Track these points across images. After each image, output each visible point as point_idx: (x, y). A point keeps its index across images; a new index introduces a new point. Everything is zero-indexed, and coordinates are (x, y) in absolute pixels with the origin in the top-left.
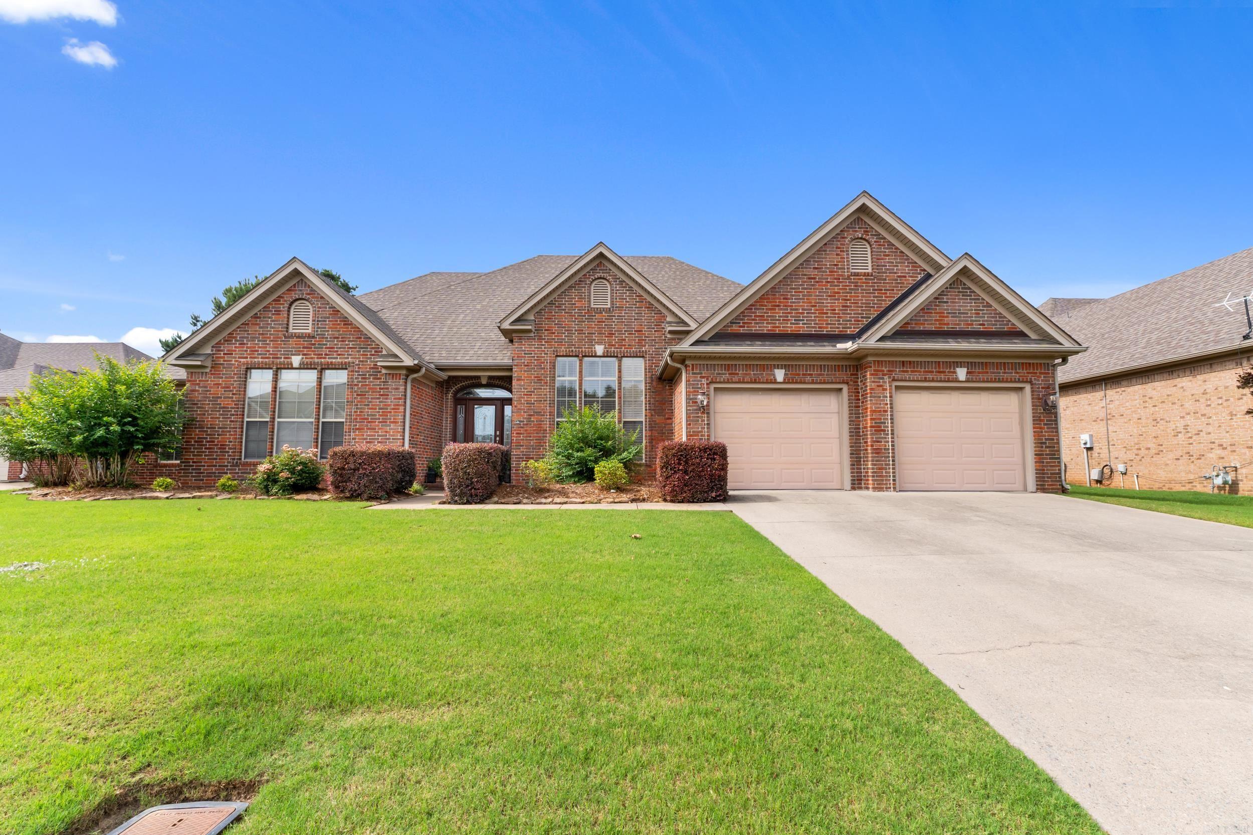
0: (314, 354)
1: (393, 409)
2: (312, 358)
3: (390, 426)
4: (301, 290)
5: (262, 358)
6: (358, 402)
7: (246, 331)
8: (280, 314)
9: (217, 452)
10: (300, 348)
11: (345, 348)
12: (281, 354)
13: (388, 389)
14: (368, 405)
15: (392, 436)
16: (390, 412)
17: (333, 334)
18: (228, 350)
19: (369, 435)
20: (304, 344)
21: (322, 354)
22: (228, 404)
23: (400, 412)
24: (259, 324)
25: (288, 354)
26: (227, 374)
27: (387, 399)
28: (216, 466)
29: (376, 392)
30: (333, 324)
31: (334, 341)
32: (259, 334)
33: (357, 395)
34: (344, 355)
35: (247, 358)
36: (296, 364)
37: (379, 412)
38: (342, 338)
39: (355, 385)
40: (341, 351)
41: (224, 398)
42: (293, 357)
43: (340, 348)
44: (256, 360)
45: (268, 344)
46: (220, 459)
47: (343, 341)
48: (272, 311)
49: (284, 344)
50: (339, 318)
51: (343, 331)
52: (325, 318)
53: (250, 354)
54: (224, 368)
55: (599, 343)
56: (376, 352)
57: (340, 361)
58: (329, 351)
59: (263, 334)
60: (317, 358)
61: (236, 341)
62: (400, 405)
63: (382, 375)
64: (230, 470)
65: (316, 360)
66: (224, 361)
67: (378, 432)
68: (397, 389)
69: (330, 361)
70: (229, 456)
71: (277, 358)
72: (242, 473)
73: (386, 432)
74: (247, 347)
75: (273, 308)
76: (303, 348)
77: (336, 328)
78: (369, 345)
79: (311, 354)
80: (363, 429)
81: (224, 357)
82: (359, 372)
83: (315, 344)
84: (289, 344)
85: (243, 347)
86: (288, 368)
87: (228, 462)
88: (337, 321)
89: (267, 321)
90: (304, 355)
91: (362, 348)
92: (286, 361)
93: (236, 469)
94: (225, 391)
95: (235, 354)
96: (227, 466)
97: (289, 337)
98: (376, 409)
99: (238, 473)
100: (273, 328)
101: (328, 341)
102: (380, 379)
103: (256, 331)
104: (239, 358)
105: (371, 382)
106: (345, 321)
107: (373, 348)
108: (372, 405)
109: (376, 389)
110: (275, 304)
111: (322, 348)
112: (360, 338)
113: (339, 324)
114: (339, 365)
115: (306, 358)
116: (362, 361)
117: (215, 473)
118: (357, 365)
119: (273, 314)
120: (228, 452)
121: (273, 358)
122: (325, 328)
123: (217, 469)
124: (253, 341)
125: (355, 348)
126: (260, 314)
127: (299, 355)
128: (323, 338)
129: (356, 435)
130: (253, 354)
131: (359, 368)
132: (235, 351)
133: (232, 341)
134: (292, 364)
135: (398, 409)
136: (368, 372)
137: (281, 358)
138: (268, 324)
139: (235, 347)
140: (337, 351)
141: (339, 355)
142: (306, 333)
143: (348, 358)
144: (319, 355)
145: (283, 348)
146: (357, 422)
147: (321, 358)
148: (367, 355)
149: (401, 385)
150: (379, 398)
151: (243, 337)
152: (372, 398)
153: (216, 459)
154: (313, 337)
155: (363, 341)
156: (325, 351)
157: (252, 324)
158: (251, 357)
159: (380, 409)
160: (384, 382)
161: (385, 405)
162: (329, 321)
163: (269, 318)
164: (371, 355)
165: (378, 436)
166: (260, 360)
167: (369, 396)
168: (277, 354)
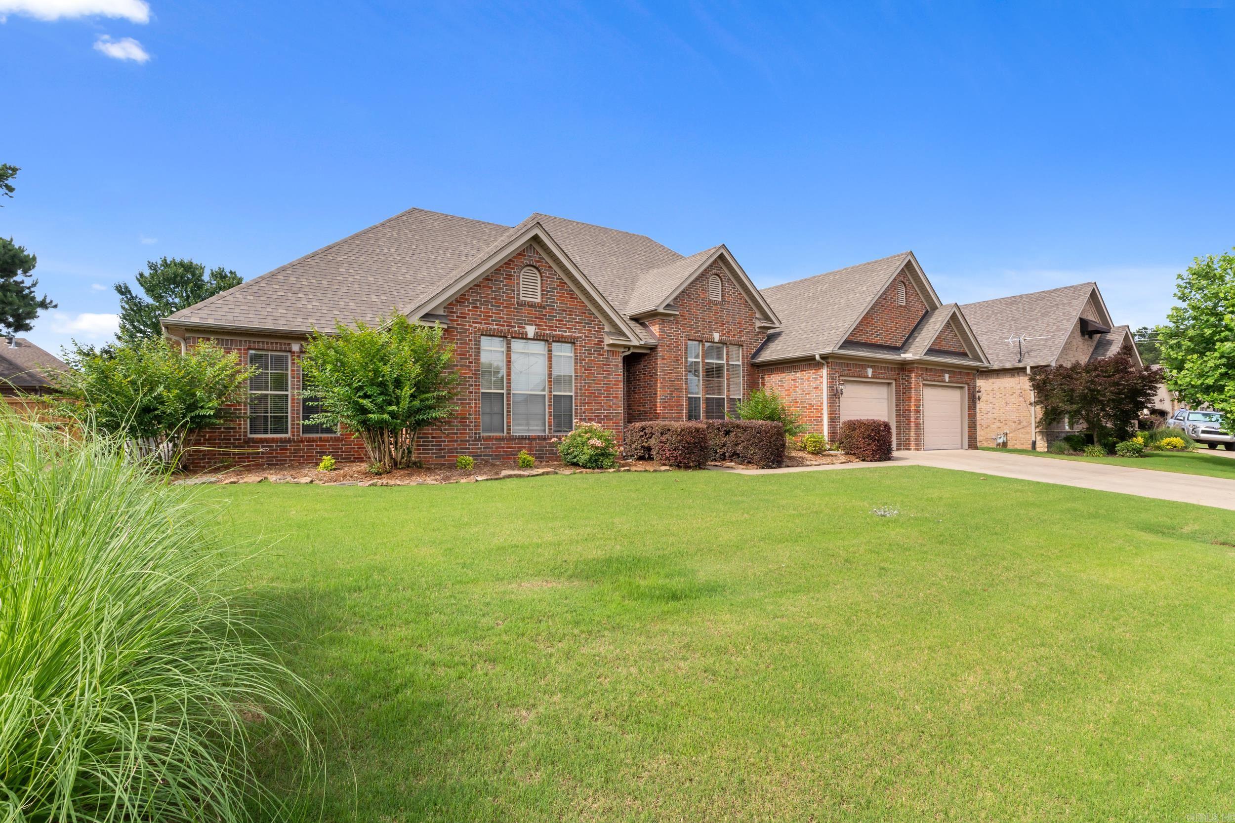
0: (546, 326)
1: (615, 385)
2: (544, 329)
3: (612, 400)
4: (530, 256)
5: (496, 325)
6: (586, 376)
7: (478, 293)
8: (511, 279)
9: (457, 426)
10: (532, 317)
11: (572, 322)
12: (515, 323)
13: (609, 365)
14: (594, 380)
15: (615, 410)
16: (612, 388)
17: (562, 307)
18: (461, 313)
19: (597, 410)
20: (536, 314)
21: (552, 327)
22: (464, 373)
23: (620, 388)
24: (492, 288)
25: (522, 324)
26: (462, 340)
27: (609, 375)
28: (457, 441)
29: (600, 367)
30: (560, 296)
31: (562, 314)
32: (492, 298)
33: (585, 370)
34: (572, 329)
35: (481, 323)
36: (531, 335)
37: (603, 387)
38: (570, 311)
39: (584, 360)
40: (569, 325)
41: (461, 366)
42: (527, 327)
43: (569, 321)
44: (491, 326)
45: (501, 310)
46: (461, 433)
47: (570, 315)
48: (503, 274)
49: (517, 312)
50: (566, 290)
51: (570, 305)
52: (553, 288)
53: (484, 320)
54: (458, 332)
55: (716, 331)
56: (598, 328)
57: (570, 334)
58: (559, 324)
59: (495, 299)
60: (549, 330)
61: (469, 303)
62: (619, 381)
63: (605, 352)
64: (472, 445)
65: (549, 332)
66: (458, 324)
67: (603, 406)
68: (617, 365)
69: (561, 333)
70: (470, 430)
71: (512, 326)
72: (484, 448)
73: (610, 406)
74: (481, 312)
75: (504, 271)
76: (536, 318)
77: (564, 300)
78: (593, 321)
79: (542, 326)
80: (591, 403)
81: (457, 321)
82: (585, 347)
83: (545, 315)
84: (522, 313)
85: (477, 311)
86: (522, 338)
87: (470, 437)
88: (564, 293)
89: (500, 285)
90: (536, 325)
91: (587, 323)
92: (521, 330)
93: (478, 445)
94: (461, 358)
95: (469, 318)
96: (469, 441)
97: (521, 305)
98: (600, 384)
99: (481, 448)
100: (505, 293)
101: (558, 313)
102: (603, 355)
103: (488, 294)
104: (473, 322)
105: (596, 358)
106: (571, 294)
107: (596, 325)
108: (598, 380)
109: (600, 364)
110: (506, 267)
111: (552, 320)
112: (585, 313)
113: (566, 297)
114: (568, 339)
115: (539, 329)
116: (588, 337)
117: (457, 449)
118: (583, 340)
119: (505, 278)
120: (469, 426)
121: (507, 326)
122: (554, 299)
123: (460, 445)
124: (486, 305)
125: (581, 323)
126: (492, 276)
127: (532, 325)
128: (553, 309)
129: (585, 409)
130: (488, 320)
131: (585, 343)
132: (469, 314)
133: (464, 302)
134: (526, 334)
135: (618, 385)
136: (593, 347)
137: (515, 327)
138: (500, 288)
139: (469, 310)
140: (566, 325)
141: (568, 328)
142: (535, 303)
143: (575, 332)
144: (550, 326)
145: (517, 316)
146: (586, 396)
147: (552, 330)
148: (591, 331)
149: (620, 362)
150: (603, 374)
151: (476, 300)
152: (597, 374)
153: (457, 433)
154: (544, 308)
155: (587, 317)
156: (555, 323)
157: (484, 286)
158: (485, 323)
159: (604, 384)
160: (606, 358)
161: (608, 381)
162: (557, 293)
163: (501, 282)
164: (595, 331)
165: (604, 410)
166: (496, 327)
167: (595, 371)
168: (511, 322)
